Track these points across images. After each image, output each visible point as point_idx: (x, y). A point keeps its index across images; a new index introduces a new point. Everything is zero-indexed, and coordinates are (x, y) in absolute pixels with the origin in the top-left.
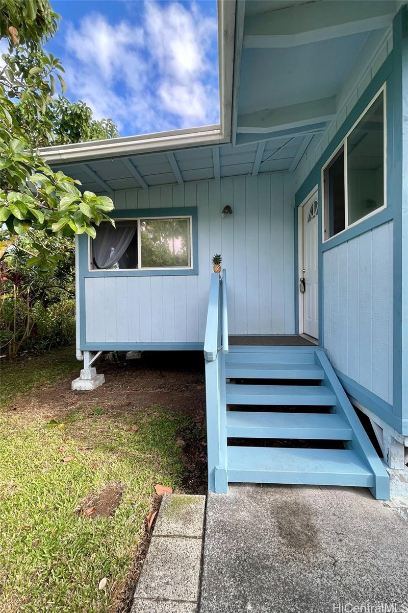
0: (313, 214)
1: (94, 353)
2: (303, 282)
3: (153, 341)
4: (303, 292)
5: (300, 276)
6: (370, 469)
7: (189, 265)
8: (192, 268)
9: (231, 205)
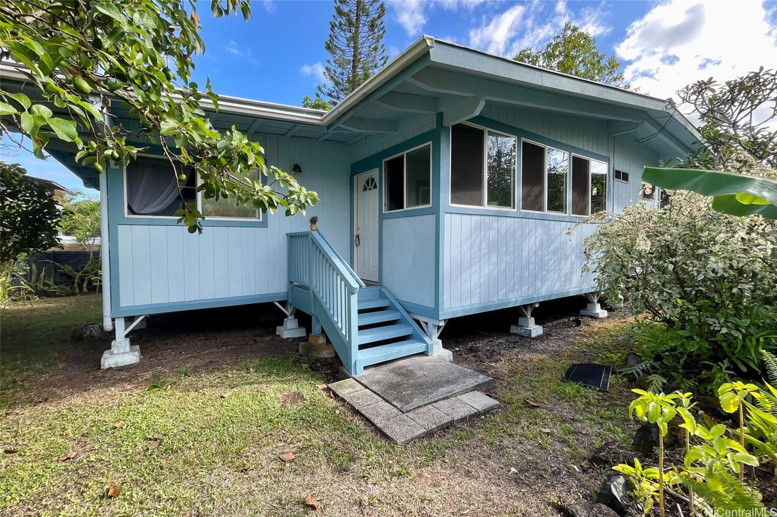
0: (369, 186)
1: (129, 320)
2: (358, 237)
3: (216, 297)
4: (357, 246)
5: (355, 233)
6: (425, 342)
7: (257, 216)
8: (261, 220)
9: (299, 164)
